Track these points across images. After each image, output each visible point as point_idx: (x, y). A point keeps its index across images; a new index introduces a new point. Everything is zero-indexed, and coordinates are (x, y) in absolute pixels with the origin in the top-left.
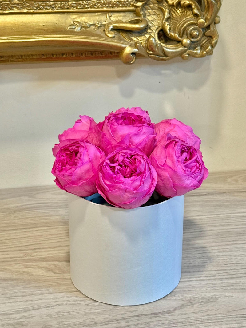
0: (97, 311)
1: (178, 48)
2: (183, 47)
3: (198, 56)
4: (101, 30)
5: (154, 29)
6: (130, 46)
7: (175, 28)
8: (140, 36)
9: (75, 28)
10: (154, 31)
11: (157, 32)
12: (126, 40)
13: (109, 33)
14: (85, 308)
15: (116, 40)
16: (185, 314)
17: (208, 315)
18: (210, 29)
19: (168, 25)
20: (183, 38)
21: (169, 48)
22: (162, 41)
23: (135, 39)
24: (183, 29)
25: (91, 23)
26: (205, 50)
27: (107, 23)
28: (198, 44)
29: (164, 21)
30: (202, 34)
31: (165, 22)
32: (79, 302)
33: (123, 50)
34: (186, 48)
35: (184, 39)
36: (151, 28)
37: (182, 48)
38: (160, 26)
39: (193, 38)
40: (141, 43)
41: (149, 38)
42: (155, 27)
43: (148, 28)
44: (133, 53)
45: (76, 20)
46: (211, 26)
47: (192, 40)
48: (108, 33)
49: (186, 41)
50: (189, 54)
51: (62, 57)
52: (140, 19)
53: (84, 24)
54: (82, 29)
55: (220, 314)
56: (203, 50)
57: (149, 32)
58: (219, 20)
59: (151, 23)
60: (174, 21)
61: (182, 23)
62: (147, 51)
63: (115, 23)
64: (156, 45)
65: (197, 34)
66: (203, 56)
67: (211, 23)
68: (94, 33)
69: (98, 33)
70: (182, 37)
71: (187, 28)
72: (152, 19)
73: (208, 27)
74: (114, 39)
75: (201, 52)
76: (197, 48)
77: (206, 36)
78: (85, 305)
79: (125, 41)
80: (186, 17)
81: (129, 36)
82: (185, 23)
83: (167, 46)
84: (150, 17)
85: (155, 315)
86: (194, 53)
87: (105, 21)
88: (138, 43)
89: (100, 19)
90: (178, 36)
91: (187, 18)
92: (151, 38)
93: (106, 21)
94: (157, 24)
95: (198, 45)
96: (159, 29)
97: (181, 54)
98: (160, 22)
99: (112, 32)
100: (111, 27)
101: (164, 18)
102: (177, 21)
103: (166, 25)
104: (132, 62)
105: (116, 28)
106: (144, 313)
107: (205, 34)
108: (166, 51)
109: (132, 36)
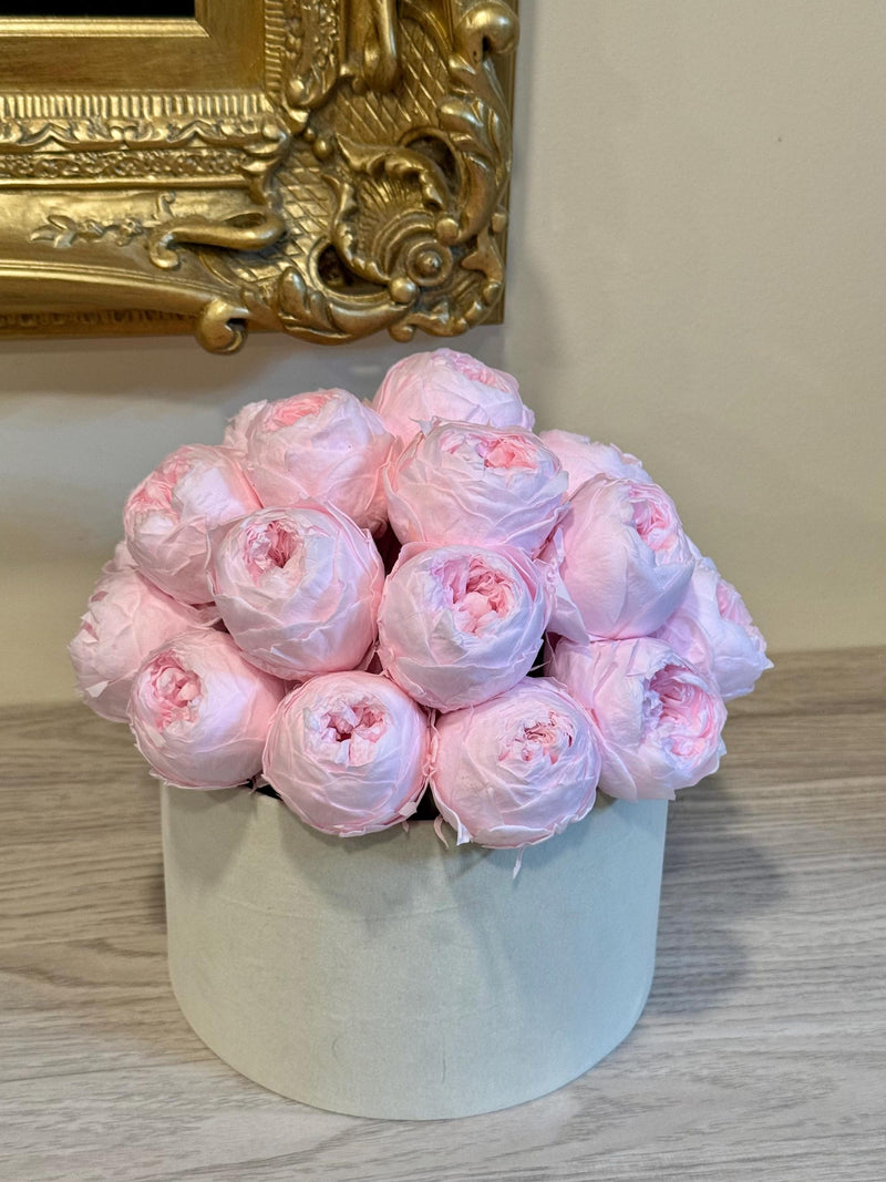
0: (69, 1151)
1: (379, 306)
2: (393, 303)
3: (440, 331)
4: (138, 244)
5: (305, 245)
6: (225, 299)
7: (371, 243)
8: (261, 266)
9: (53, 239)
10: (306, 252)
11: (315, 254)
12: (215, 277)
13: (160, 256)
14: (31, 1141)
15: (182, 277)
16: (348, 1166)
17: (424, 1171)
18: (477, 248)
19: (347, 232)
20: (394, 275)
21: (351, 308)
22: (334, 283)
23: (245, 275)
24: (392, 248)
25: (106, 224)
26: (463, 314)
27: (159, 223)
28: (442, 294)
29: (336, 222)
30: (450, 265)
31: (338, 225)
32: (20, 1119)
33: (202, 310)
34: (402, 308)
35: (396, 278)
36: (297, 242)
37: (391, 306)
38: (325, 237)
39: (423, 275)
40: (261, 289)
41: (287, 269)
42: (309, 237)
43: (286, 241)
44: (234, 322)
45: (56, 212)
46: (479, 239)
47: (422, 281)
48: (156, 254)
49: (404, 285)
50: (414, 326)
51: (23, 324)
52: (261, 213)
53: (85, 225)
54: (76, 242)
55: (459, 1166)
56: (457, 313)
57: (290, 253)
58: (504, 222)
59: (300, 227)
60: (370, 220)
61: (391, 226)
62: (280, 314)
63: (180, 225)
64: (307, 298)
65: (436, 263)
66: (458, 332)
67: (479, 231)
68: (115, 253)
69: (128, 255)
70: (390, 271)
71: (406, 244)
72: (301, 213)
73: (472, 242)
74: (175, 276)
75: (453, 318)
76: (439, 307)
77: (465, 269)
78: (37, 1128)
79: (210, 281)
80: (405, 208)
81: (225, 266)
82: (400, 227)
83: (344, 299)
84: (296, 207)
85: (253, 1171)
86: (428, 320)
87: (153, 218)
88: (249, 290)
89: (135, 211)
90: (377, 270)
91: (405, 212)
92: (291, 275)
93: (155, 216)
94: (317, 229)
95: (444, 297)
96: (322, 245)
97: (389, 323)
98: (326, 223)
99: (170, 253)
100: (167, 238)
101: (337, 212)
102: (378, 220)
103: (342, 234)
104: (230, 349)
105: (185, 240)
106: (218, 1162)
107: (464, 263)
108: (338, 314)
109: (236, 267)
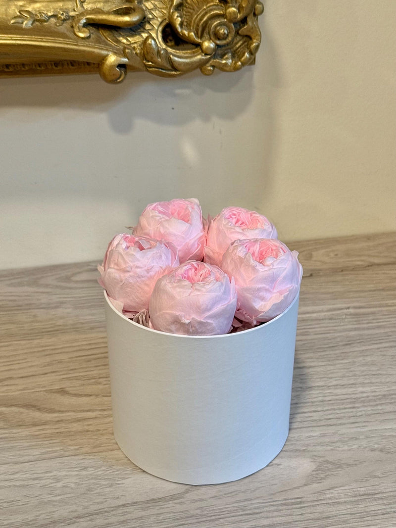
0: (58, 498)
1: (196, 56)
2: (203, 54)
3: (228, 69)
4: (67, 25)
5: (155, 24)
6: (115, 53)
7: (191, 22)
8: (132, 36)
9: (22, 23)
10: (156, 28)
11: (161, 28)
12: (108, 42)
13: (80, 31)
14: (38, 493)
15: (92, 42)
16: (201, 500)
17: (240, 501)
18: (247, 23)
19: (178, 16)
20: (204, 39)
21: (180, 57)
22: (170, 44)
23: (124, 41)
24: (202, 25)
25: (50, 14)
26: (240, 60)
27: (77, 13)
28: (227, 49)
29: (172, 11)
30: (233, 33)
31: (173, 13)
32: (30, 482)
33: (104, 60)
34: (208, 56)
35: (205, 41)
36: (151, 22)
37: (202, 56)
38: (165, 19)
39: (219, 39)
40: (134, 48)
41: (147, 38)
42: (157, 20)
43: (146, 22)
44: (121, 66)
45: (23, 9)
46: (248, 19)
47: (218, 42)
48: (78, 30)
49: (208, 44)
50: (213, 66)
51: (6, 70)
52: (132, 7)
53: (39, 15)
54: (34, 25)
55: (258, 498)
56: (236, 59)
57: (147, 29)
58: (262, 8)
59: (152, 14)
60: (189, 10)
61: (201, 13)
62: (144, 62)
63: (90, 14)
64: (159, 52)
65: (226, 32)
66: (236, 69)
67: (249, 14)
68: (56, 30)
69: (63, 31)
70: (201, 37)
71: (210, 22)
72: (152, 7)
73: (244, 21)
74: (87, 42)
75: (234, 62)
76: (227, 56)
77: (240, 35)
78: (41, 487)
79: (107, 44)
80: (208, 3)
81: (114, 36)
82: (206, 13)
83: (177, 53)
84: (149, 3)
85: (154, 504)
86: (221, 63)
87: (74, 10)
88: (128, 49)
89: (65, 7)
90: (194, 37)
91: (209, 5)
92: (150, 40)
93: (76, 9)
94: (161, 15)
95: (229, 51)
96: (164, 24)
97: (201, 65)
98: (165, 12)
99: (85, 29)
100: (83, 21)
101: (171, 5)
102: (194, 10)
103: (175, 17)
104: (118, 81)
105: (92, 22)
106: (135, 501)
107: (240, 32)
108: (175, 61)
109: (119, 36)
